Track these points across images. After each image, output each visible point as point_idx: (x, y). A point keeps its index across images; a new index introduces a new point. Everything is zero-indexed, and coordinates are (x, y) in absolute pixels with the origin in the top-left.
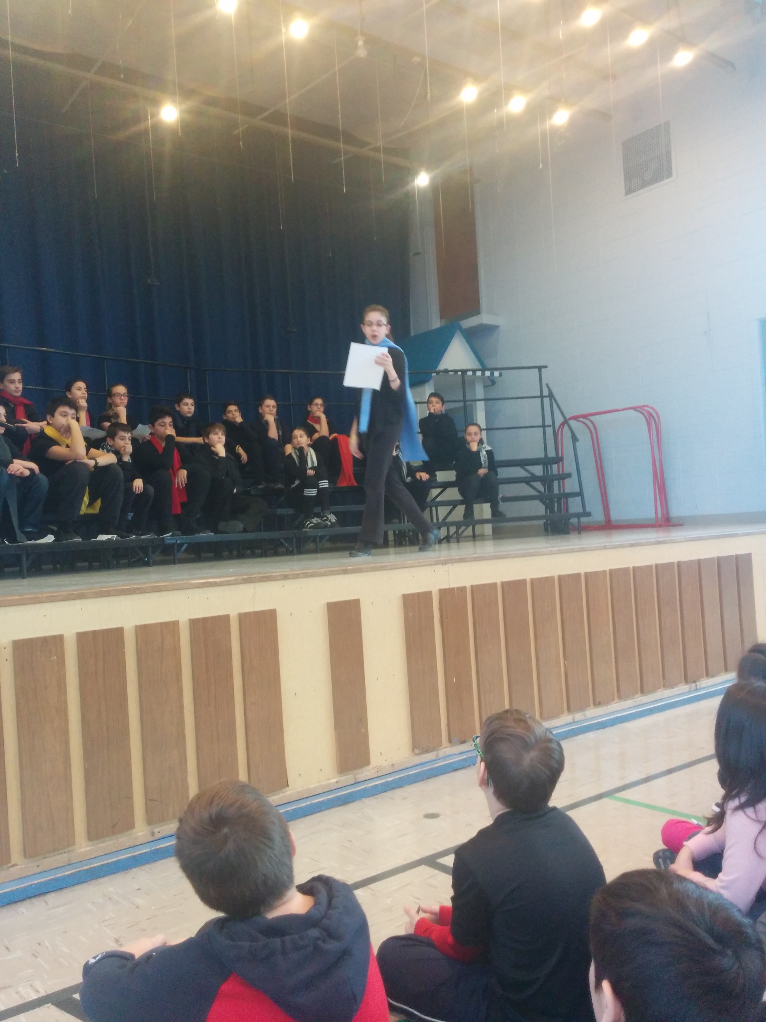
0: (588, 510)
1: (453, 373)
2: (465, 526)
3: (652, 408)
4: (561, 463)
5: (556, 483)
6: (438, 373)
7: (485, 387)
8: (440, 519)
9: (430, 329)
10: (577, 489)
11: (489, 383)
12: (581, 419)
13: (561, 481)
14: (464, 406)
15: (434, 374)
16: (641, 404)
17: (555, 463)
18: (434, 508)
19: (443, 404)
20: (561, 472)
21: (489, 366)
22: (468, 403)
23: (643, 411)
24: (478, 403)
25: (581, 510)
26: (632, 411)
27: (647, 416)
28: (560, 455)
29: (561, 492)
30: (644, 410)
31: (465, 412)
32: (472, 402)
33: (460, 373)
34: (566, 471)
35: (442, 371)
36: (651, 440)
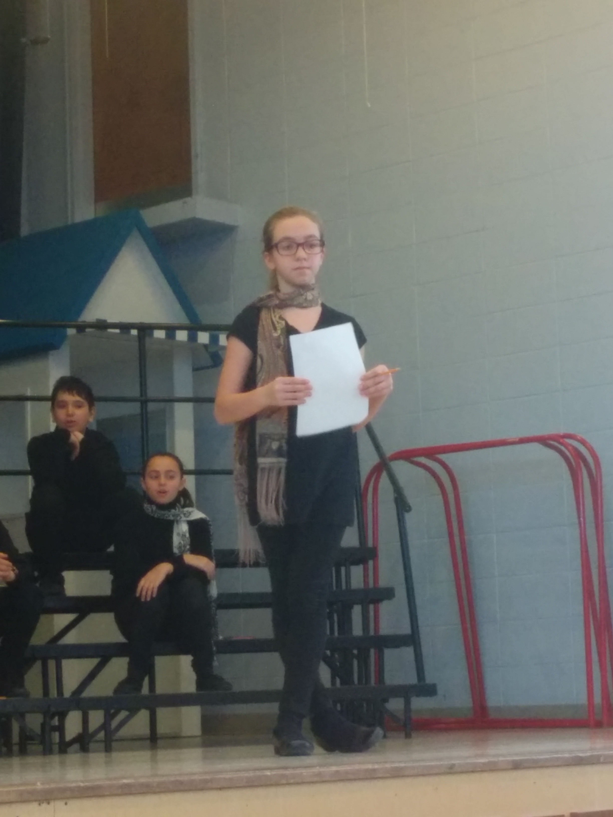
0: (429, 679)
1: (117, 331)
2: (127, 710)
3: (583, 442)
4: (371, 563)
5: (357, 611)
6: (81, 328)
7: (196, 369)
8: (67, 694)
9: (70, 222)
10: (406, 629)
11: (206, 360)
12: (423, 460)
13: (371, 607)
14: (142, 414)
15: (71, 332)
16: (562, 431)
17: (356, 563)
18: (52, 664)
19: (91, 405)
20: (371, 584)
21: (206, 320)
22: (151, 406)
23: (563, 448)
24: (177, 406)
25: (412, 680)
26: (536, 447)
27: (572, 461)
28: (370, 544)
29: (368, 631)
30: (566, 446)
31: (145, 427)
32: (162, 405)
33: (134, 332)
34: (383, 583)
35: (91, 326)
36: (579, 517)
